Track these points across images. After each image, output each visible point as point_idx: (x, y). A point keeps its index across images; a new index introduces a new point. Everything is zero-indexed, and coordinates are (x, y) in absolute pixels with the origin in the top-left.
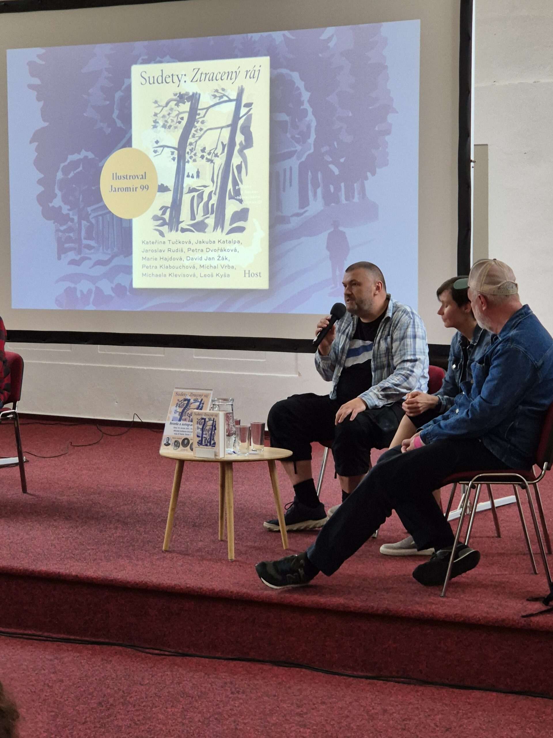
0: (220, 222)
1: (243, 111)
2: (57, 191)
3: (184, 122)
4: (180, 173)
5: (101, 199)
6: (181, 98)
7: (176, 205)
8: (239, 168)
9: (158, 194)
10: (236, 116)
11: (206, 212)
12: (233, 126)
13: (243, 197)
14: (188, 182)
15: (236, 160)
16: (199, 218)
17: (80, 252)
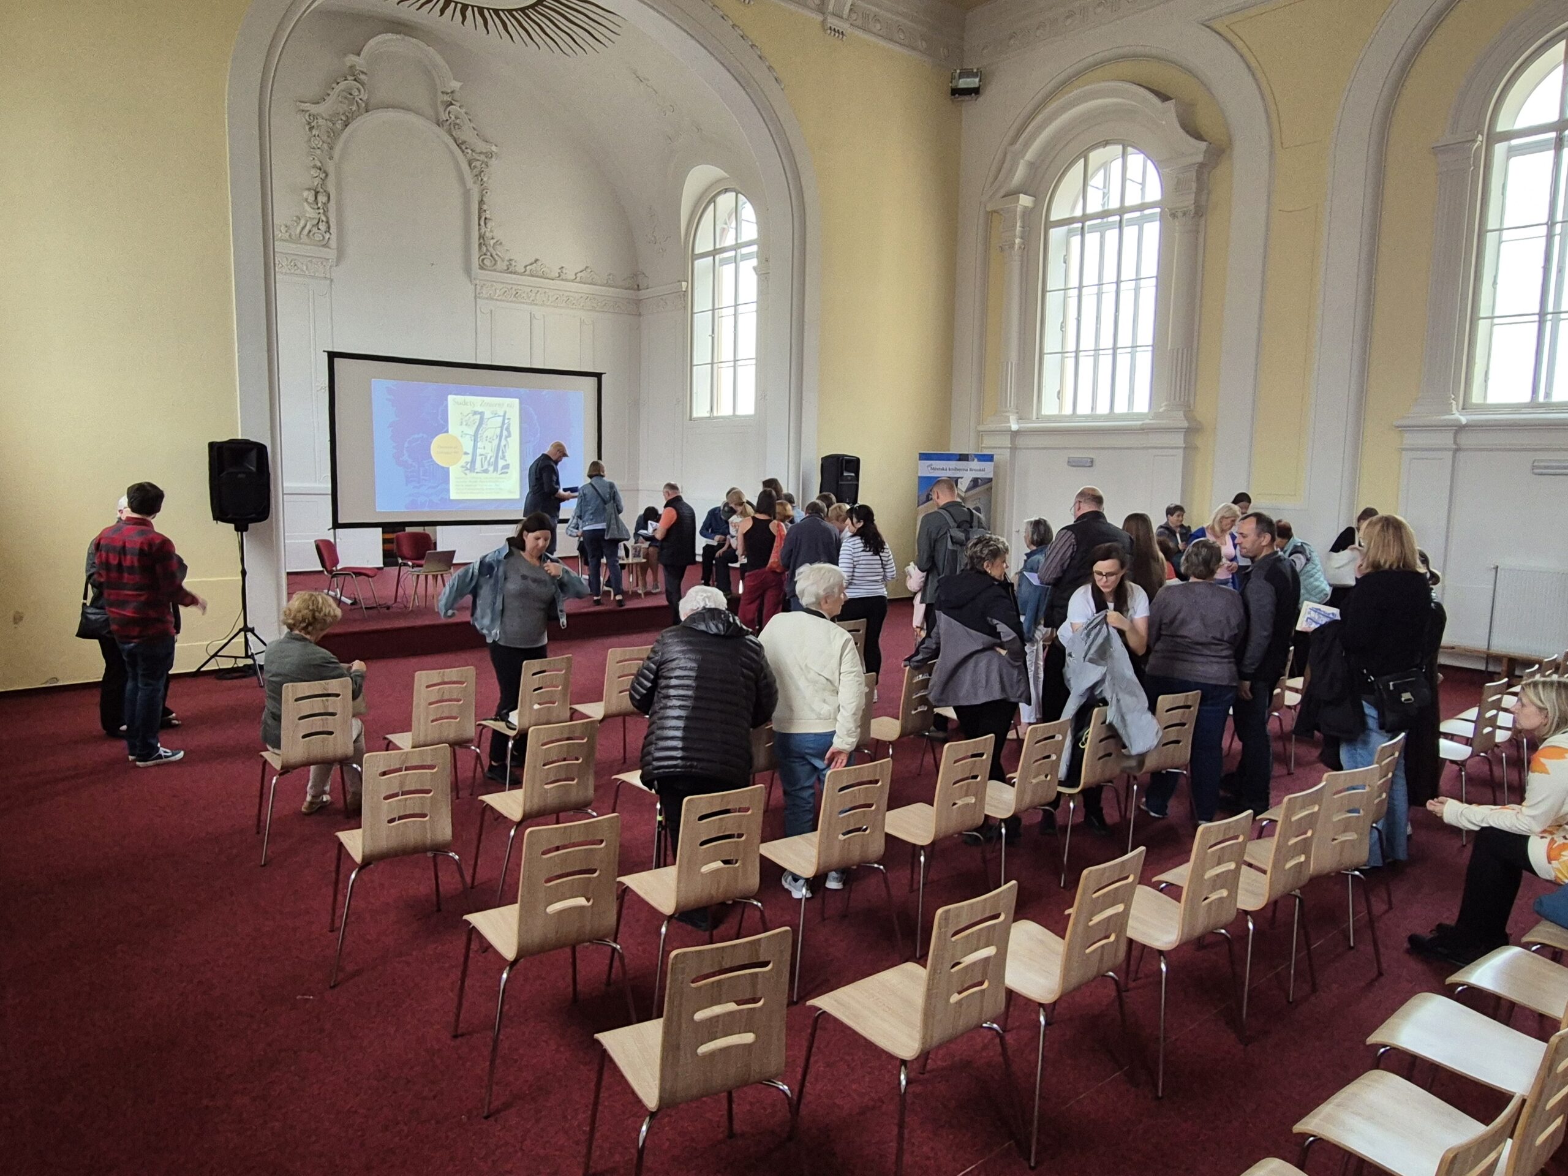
0: (496, 470)
1: (506, 421)
2: (405, 452)
3: (477, 424)
4: (475, 447)
5: (431, 457)
6: (475, 413)
7: (473, 462)
8: (505, 446)
9: (464, 456)
10: (503, 423)
11: (489, 464)
12: (502, 427)
13: (507, 458)
14: (479, 451)
15: (503, 443)
16: (485, 467)
17: (419, 483)
